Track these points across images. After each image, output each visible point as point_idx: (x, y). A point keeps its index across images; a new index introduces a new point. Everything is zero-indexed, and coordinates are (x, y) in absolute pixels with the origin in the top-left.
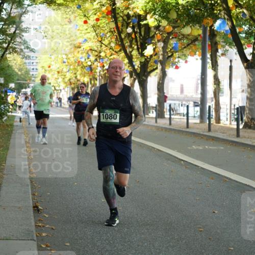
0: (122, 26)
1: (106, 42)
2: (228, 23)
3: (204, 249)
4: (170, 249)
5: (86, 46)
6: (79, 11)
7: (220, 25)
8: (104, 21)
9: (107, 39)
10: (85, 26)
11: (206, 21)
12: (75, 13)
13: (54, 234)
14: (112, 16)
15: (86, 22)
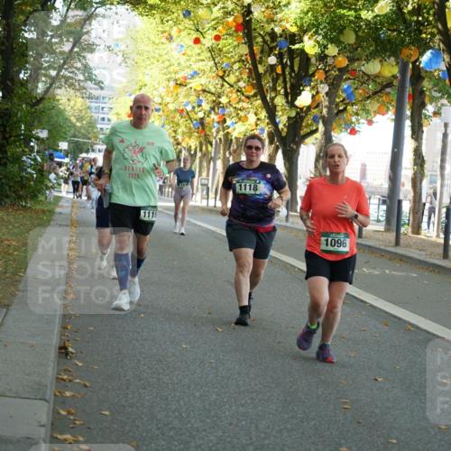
0: (262, 52)
1: (232, 79)
2: (445, 57)
3: (344, 439)
4: (286, 434)
5: (196, 84)
6: (187, 21)
7: (430, 60)
8: (230, 41)
9: (233, 73)
10: (197, 49)
11: (406, 52)
12: (180, 24)
13: (85, 394)
14: (244, 33)
15: (197, 41)
